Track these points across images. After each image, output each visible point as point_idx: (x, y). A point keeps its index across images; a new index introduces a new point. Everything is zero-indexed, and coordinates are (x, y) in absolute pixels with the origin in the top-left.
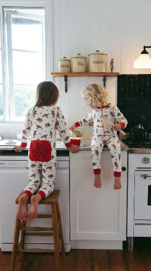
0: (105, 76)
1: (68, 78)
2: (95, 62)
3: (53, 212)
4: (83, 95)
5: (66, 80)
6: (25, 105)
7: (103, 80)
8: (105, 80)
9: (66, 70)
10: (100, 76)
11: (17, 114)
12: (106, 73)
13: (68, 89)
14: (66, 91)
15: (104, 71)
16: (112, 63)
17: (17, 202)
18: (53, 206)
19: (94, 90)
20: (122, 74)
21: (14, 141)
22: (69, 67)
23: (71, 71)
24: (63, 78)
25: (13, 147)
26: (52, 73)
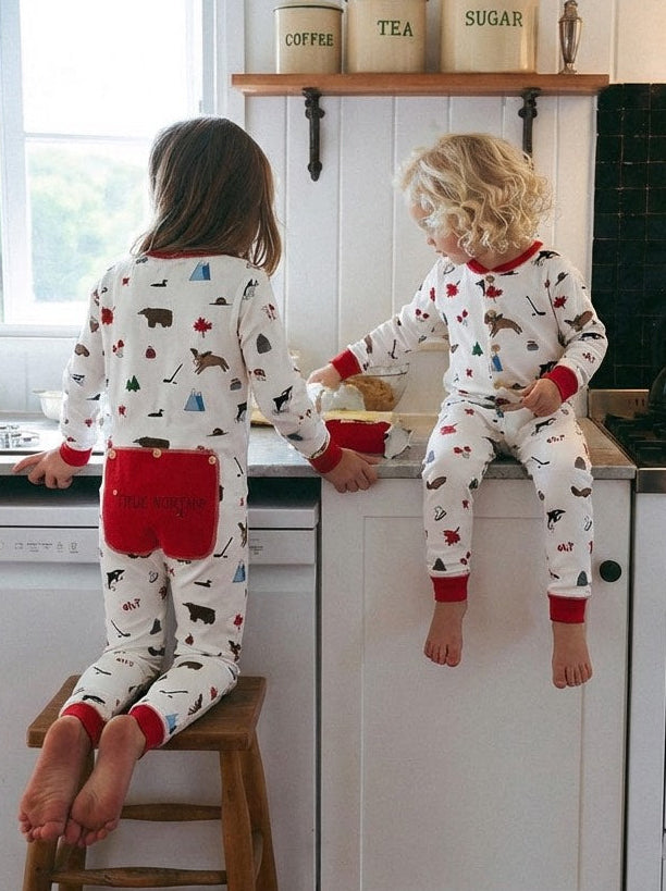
0: (530, 94)
1: (327, 103)
2: (473, 18)
3: (230, 792)
4: (408, 196)
5: (315, 113)
6: (91, 244)
7: (522, 113)
8: (528, 114)
9: (317, 59)
10: (502, 94)
11: (43, 292)
12: (533, 75)
13: (328, 159)
14: (315, 168)
15: (525, 66)
16: (569, 22)
17: (35, 740)
18: (227, 762)
19: (465, 167)
20: (621, 81)
21: (26, 428)
22: (336, 41)
23: (340, 64)
24: (298, 104)
25: (17, 460)
26: (237, 79)
